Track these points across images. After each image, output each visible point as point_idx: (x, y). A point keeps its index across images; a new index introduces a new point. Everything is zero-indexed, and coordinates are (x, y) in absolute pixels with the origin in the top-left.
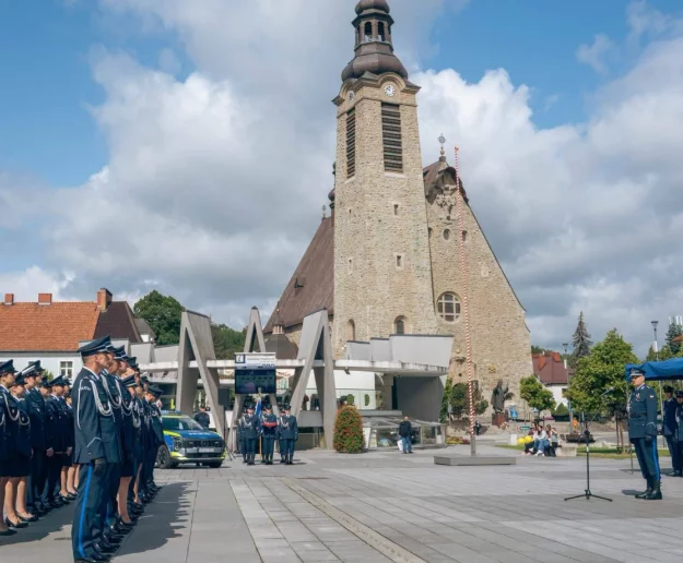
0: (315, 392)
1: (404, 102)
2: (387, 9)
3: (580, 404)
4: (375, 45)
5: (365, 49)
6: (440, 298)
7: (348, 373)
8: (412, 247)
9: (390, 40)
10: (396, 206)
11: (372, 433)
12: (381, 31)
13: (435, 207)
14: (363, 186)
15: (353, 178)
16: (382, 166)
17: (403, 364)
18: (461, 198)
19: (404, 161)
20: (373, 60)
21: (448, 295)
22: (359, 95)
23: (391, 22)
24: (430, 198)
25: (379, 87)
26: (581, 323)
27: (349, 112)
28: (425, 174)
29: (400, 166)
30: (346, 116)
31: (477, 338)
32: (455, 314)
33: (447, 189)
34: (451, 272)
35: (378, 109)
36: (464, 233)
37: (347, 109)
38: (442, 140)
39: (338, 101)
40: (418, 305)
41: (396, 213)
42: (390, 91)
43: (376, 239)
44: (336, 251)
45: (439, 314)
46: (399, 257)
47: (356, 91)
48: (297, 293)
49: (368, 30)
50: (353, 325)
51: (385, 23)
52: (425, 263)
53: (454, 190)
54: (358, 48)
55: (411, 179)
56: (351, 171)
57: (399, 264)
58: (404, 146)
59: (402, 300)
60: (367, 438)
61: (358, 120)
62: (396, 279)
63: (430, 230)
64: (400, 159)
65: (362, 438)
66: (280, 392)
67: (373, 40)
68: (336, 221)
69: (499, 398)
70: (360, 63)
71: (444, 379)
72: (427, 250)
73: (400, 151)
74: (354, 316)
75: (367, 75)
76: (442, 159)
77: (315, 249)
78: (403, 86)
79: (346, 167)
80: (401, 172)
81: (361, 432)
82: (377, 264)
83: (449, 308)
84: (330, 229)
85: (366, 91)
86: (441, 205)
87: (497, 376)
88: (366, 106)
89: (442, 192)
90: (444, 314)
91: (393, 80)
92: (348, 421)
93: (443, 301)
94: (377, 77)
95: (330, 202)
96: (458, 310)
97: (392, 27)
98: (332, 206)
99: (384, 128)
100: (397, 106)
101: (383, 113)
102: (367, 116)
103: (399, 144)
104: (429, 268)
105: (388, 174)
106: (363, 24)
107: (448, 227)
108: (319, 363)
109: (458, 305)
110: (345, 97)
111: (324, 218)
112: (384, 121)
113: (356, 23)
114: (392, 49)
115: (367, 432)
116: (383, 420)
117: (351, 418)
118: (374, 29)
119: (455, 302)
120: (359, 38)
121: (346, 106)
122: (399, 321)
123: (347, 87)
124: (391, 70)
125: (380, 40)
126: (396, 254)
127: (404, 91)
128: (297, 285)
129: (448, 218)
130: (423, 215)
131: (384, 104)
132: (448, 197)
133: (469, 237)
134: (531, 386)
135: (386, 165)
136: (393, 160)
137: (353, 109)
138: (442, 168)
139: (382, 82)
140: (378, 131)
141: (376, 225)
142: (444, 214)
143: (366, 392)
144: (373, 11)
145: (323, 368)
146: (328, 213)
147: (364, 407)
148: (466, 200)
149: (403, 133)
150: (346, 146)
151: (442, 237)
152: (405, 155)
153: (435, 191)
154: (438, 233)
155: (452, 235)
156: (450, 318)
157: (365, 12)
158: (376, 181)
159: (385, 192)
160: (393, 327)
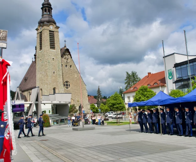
0: (35, 110)
1: (55, 31)
2: (51, 5)
3: (103, 110)
4: (47, 15)
5: (45, 16)
6: (65, 83)
7: (45, 105)
8: (57, 70)
9: (51, 14)
10: (53, 58)
11: (52, 121)
12: (49, 11)
13: (63, 59)
14: (44, 53)
15: (41, 51)
16: (50, 48)
17: (60, 102)
18: (70, 57)
19: (55, 47)
20: (47, 19)
21: (67, 82)
22: (43, 28)
23: (52, 9)
24: (62, 56)
25: (48, 26)
26: (99, 89)
27: (40, 33)
28: (61, 50)
29: (54, 48)
30: (39, 34)
31: (74, 93)
32: (68, 87)
33: (66, 54)
34: (68, 76)
35: (48, 32)
36: (71, 66)
37: (40, 32)
38: (65, 41)
39: (37, 30)
40: (59, 84)
41: (53, 60)
42: (52, 28)
43: (48, 67)
44: (37, 70)
45: (64, 87)
46: (54, 72)
47: (42, 27)
48: (25, 82)
50: (42, 90)
51: (50, 9)
52: (61, 74)
53: (68, 55)
54: (43, 15)
55: (57, 51)
56: (41, 48)
57: (54, 74)
58: (55, 43)
59: (55, 83)
60: (51, 123)
61: (43, 35)
62: (53, 78)
63: (62, 65)
64: (54, 46)
65: (49, 123)
66: (25, 111)
67: (47, 13)
68: (37, 62)
69: (80, 108)
70: (44, 19)
71: (69, 105)
72: (61, 70)
73: (54, 44)
74: (42, 88)
75: (45, 23)
76: (65, 46)
77: (30, 69)
78: (55, 27)
79: (39, 48)
80: (55, 49)
81: (49, 121)
82: (48, 74)
83: (67, 85)
84: (34, 64)
85: (45, 27)
86: (65, 58)
87: (79, 103)
88: (45, 31)
89: (65, 55)
90: (66, 87)
91: (52, 25)
92: (45, 118)
93: (66, 83)
94: (48, 24)
95: (34, 57)
96: (69, 86)
97: (52, 10)
98: (35, 58)
99: (50, 37)
100: (53, 32)
101: (50, 33)
102: (46, 34)
103: (54, 42)
104: (62, 75)
105: (51, 50)
106: (44, 9)
107: (67, 64)
108: (37, 102)
109: (69, 85)
110: (39, 28)
111: (33, 61)
112: (50, 35)
113: (42, 8)
114: (52, 16)
115: (50, 121)
116: (54, 117)
117: (46, 118)
118: (47, 11)
119: (68, 84)
120: (43, 13)
121: (40, 31)
122: (54, 89)
123: (40, 26)
124: (52, 22)
125: (49, 13)
126: (53, 71)
127: (55, 28)
128: (25, 79)
129: (67, 62)
130: (60, 61)
131: (50, 31)
132: (67, 56)
133: (72, 67)
134: (93, 106)
135: (51, 47)
137: (41, 32)
138: (65, 49)
139: (49, 25)
140: (48, 38)
141: (48, 63)
142: (66, 61)
143: (49, 110)
144: (47, 5)
145: (38, 104)
146: (34, 60)
147: (49, 114)
148: (71, 57)
149: (55, 39)
150: (39, 42)
151: (65, 67)
152: (55, 45)
153: (63, 55)
154: (64, 66)
155: (68, 66)
156: (67, 88)
157: (45, 6)
158: (48, 52)
159: (50, 55)
160: (53, 90)
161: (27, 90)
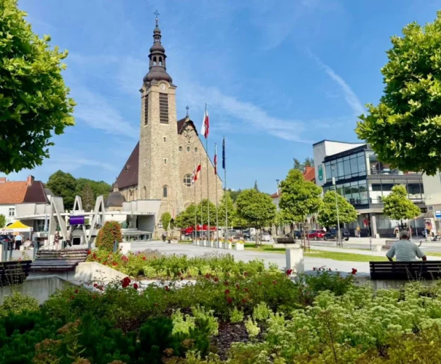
1: (170, 93)
2: (163, 51)
4: (157, 67)
5: (153, 69)
6: (185, 177)
8: (171, 156)
9: (165, 65)
10: (165, 138)
12: (161, 60)
13: (183, 138)
14: (151, 129)
15: (147, 125)
16: (159, 121)
18: (195, 133)
19: (169, 119)
20: (157, 74)
21: (188, 175)
22: (150, 89)
23: (165, 57)
24: (181, 134)
25: (158, 86)
27: (146, 96)
28: (178, 123)
29: (167, 121)
30: (145, 98)
32: (191, 184)
34: (190, 165)
35: (158, 96)
36: (196, 149)
38: (187, 108)
39: (142, 91)
40: (173, 180)
41: (165, 141)
42: (164, 87)
43: (155, 152)
44: (140, 156)
45: (184, 184)
46: (165, 160)
47: (149, 87)
49: (155, 60)
50: (146, 189)
51: (163, 58)
52: (177, 162)
53: (191, 130)
54: (150, 68)
55: (172, 126)
56: (146, 122)
57: (165, 163)
58: (169, 112)
59: (166, 178)
61: (149, 100)
62: (164, 169)
63: (180, 147)
64: (167, 118)
67: (157, 65)
70: (151, 75)
73: (167, 114)
74: (145, 185)
75: (153, 81)
76: (187, 117)
78: (170, 86)
79: (144, 120)
80: (168, 123)
82: (156, 163)
83: (189, 181)
85: (153, 88)
86: (186, 136)
88: (152, 95)
89: (187, 131)
91: (165, 83)
94: (158, 82)
97: (166, 59)
99: (160, 104)
100: (166, 94)
101: (160, 98)
102: (153, 99)
105: (162, 124)
106: (153, 57)
107: (189, 146)
110: (145, 89)
112: (160, 101)
113: (150, 56)
114: (166, 70)
118: (158, 59)
119: (191, 178)
120: (151, 63)
121: (145, 93)
122: (165, 188)
123: (145, 85)
124: (164, 79)
125: (160, 65)
127: (170, 88)
129: (189, 142)
130: (176, 142)
131: (160, 94)
132: (189, 133)
133: (198, 150)
135: (161, 120)
136: (164, 118)
137: (148, 95)
138: (187, 121)
139: (160, 84)
140: (158, 106)
141: (156, 146)
142: (187, 140)
144: (157, 52)
149: (169, 106)
150: (144, 111)
151: (186, 150)
152: (169, 116)
154: (184, 148)
155: (191, 150)
156: (189, 185)
157: (154, 52)
158: (156, 127)
159: (160, 132)
160: (162, 190)
161: (127, 187)
